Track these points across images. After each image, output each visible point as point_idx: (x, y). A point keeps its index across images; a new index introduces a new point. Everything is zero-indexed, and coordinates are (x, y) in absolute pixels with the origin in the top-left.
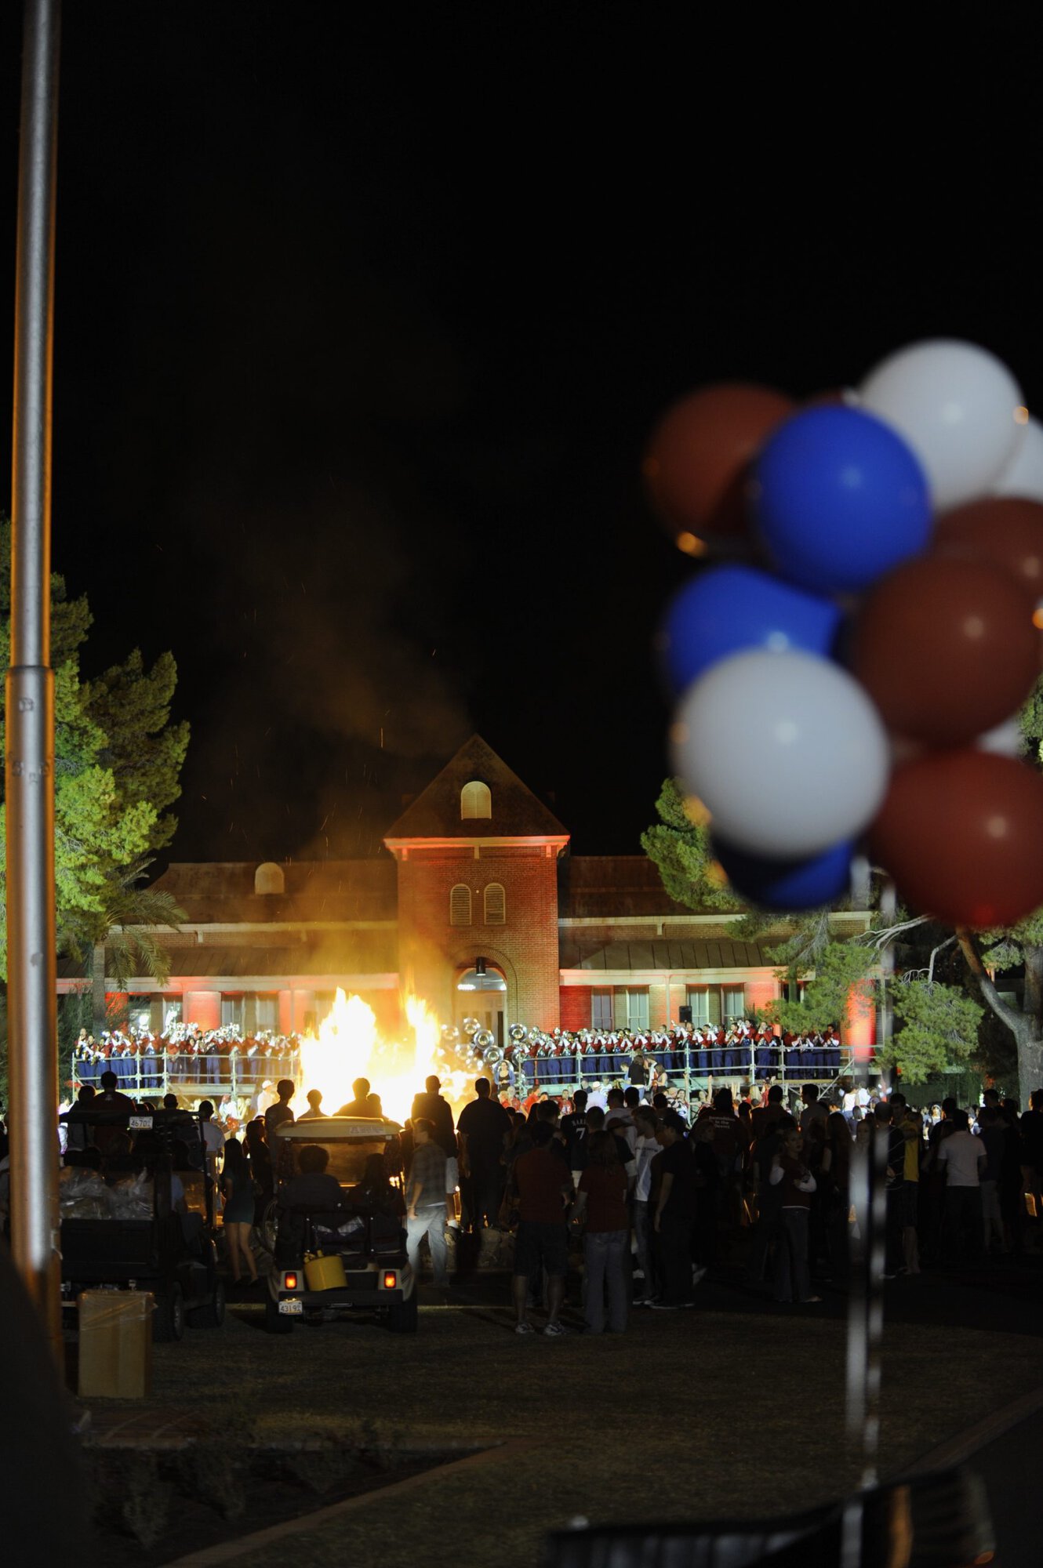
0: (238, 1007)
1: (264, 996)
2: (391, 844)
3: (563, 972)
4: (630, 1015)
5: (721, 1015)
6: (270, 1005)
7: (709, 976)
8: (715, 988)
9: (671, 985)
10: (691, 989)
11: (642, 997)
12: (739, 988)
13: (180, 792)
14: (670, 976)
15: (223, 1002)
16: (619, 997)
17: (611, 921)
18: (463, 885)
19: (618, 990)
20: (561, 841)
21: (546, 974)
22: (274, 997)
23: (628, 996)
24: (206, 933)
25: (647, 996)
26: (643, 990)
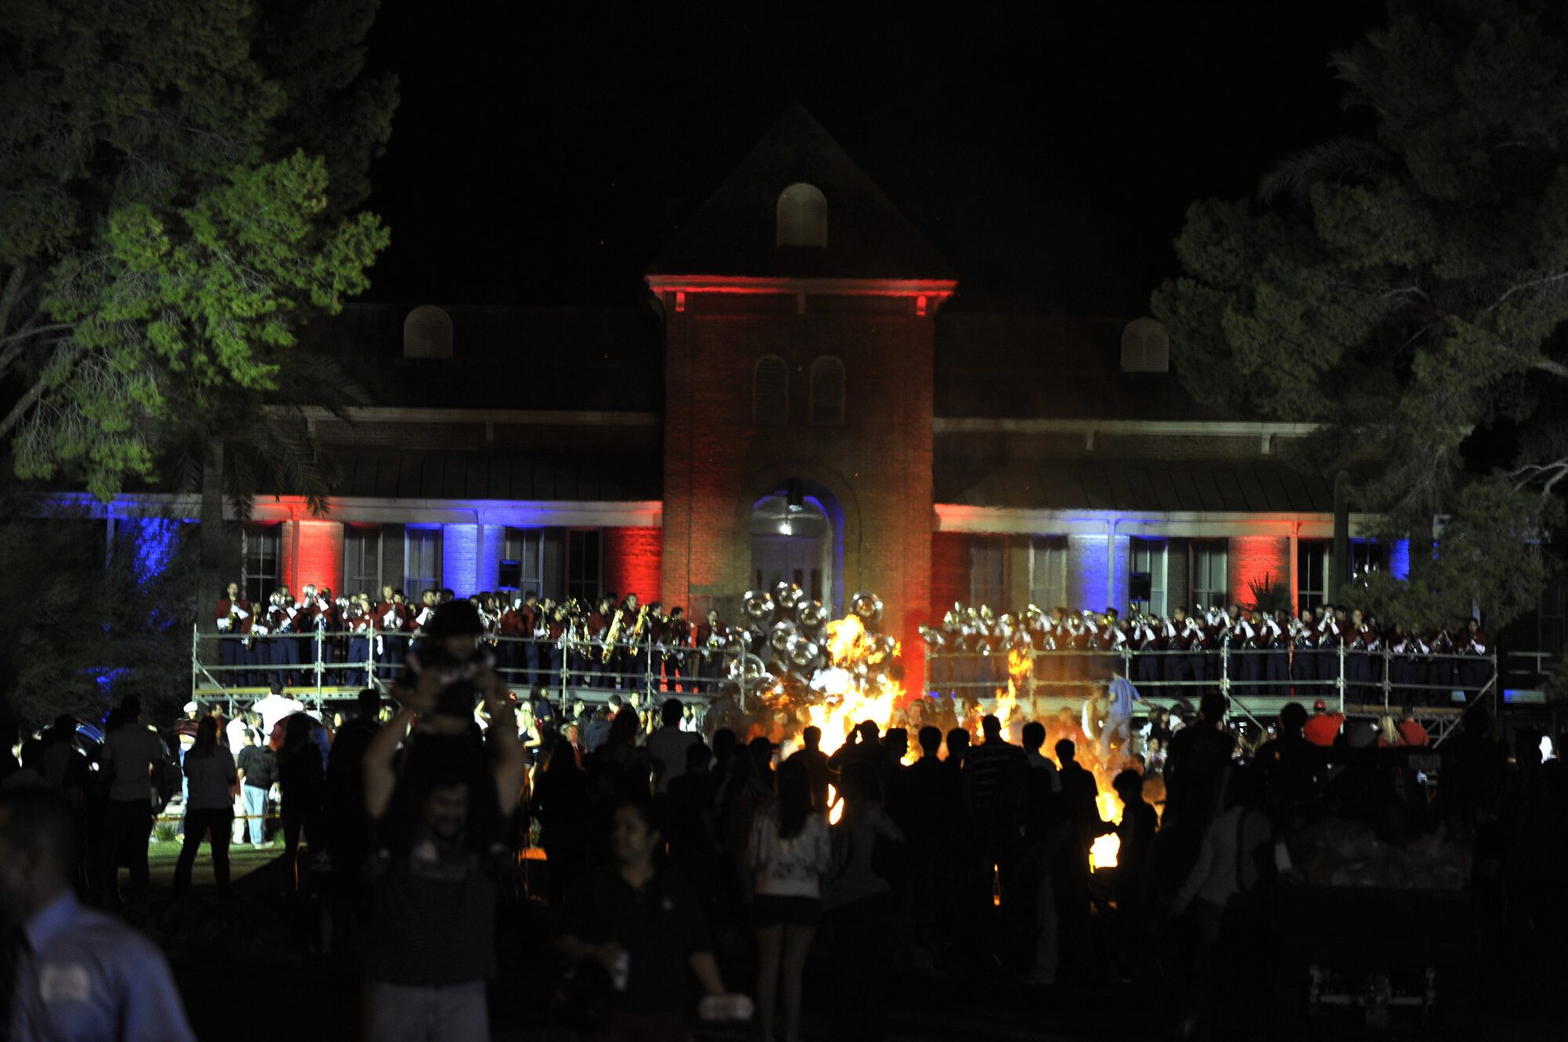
0: (372, 550)
1: (418, 534)
2: (658, 284)
3: (939, 509)
4: (1035, 584)
5: (1187, 589)
6: (427, 547)
7: (1182, 525)
8: (1177, 544)
9: (1117, 537)
10: (1138, 544)
11: (1055, 554)
12: (1220, 545)
13: (369, 191)
14: (1116, 523)
15: (347, 541)
16: (1017, 553)
17: (1009, 424)
18: (774, 357)
19: (1021, 541)
20: (943, 289)
21: (911, 512)
22: (437, 536)
23: (1032, 552)
24: (320, 421)
25: (1064, 555)
26: (1060, 542)
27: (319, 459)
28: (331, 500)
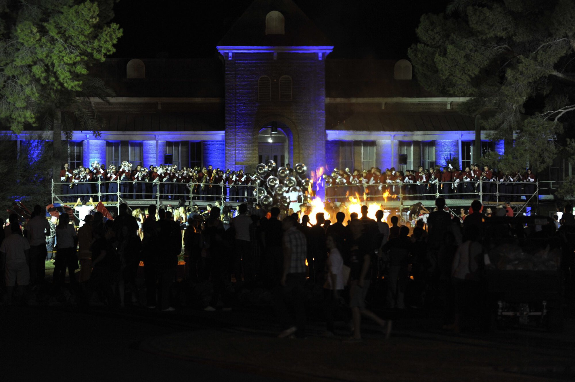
0: (116, 151)
1: (134, 144)
2: (222, 50)
3: (328, 132)
4: (364, 159)
5: (420, 160)
6: (137, 149)
7: (418, 136)
8: (417, 143)
9: (394, 141)
10: (402, 144)
11: (371, 148)
12: (432, 143)
14: (394, 136)
15: (107, 147)
16: (357, 148)
17: (354, 100)
18: (266, 76)
19: (357, 143)
20: (328, 49)
21: (317, 133)
22: (141, 145)
23: (362, 148)
24: (96, 103)
25: (375, 148)
26: (372, 144)
27: (97, 117)
28: (102, 132)
